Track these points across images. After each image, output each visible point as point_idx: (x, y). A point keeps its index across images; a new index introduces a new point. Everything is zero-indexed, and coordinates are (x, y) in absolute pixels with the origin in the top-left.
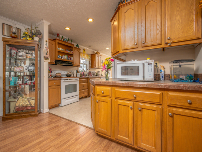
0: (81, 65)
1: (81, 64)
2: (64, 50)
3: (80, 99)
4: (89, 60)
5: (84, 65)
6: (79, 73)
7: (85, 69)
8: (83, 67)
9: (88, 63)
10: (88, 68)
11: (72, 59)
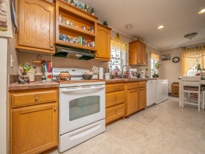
0: (113, 60)
1: (113, 58)
2: (72, 24)
3: (107, 124)
4: (126, 52)
5: (118, 60)
6: (108, 72)
7: (119, 67)
8: (115, 63)
9: (124, 57)
10: (124, 64)
11: (94, 45)
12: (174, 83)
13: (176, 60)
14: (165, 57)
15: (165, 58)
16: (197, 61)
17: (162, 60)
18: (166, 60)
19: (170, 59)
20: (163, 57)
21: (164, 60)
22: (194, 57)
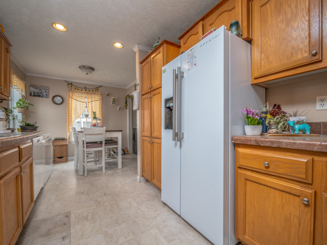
12: (56, 140)
13: (58, 100)
14: (37, 91)
15: (38, 93)
16: (86, 107)
17: (30, 96)
18: (40, 96)
19: (47, 96)
20: (32, 89)
21: (34, 96)
22: (83, 101)
